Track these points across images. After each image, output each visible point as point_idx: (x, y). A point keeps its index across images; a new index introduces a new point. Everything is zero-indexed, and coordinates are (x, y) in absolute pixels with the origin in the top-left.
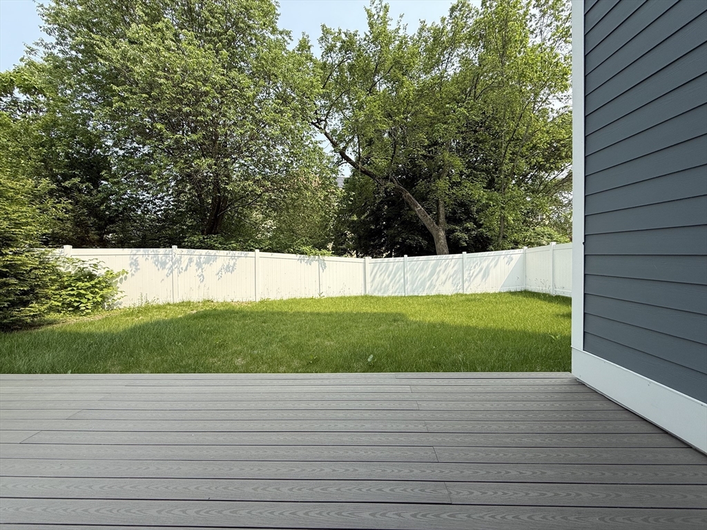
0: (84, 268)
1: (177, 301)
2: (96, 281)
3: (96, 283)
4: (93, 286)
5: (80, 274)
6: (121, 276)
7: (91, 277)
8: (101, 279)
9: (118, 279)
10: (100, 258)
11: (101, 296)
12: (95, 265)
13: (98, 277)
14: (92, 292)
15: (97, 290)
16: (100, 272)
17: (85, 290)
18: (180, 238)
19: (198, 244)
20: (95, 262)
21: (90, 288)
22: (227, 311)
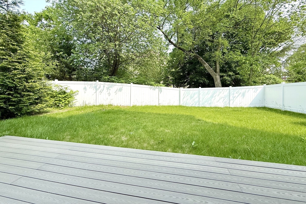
0: (62, 89)
1: (98, 104)
2: (66, 95)
3: (66, 96)
4: (65, 97)
5: (60, 91)
6: (76, 93)
7: (65, 93)
8: (68, 94)
9: (75, 94)
10: (68, 85)
11: (68, 101)
12: (66, 88)
13: (68, 93)
14: (64, 99)
15: (66, 98)
16: (68, 91)
17: (62, 98)
18: (100, 78)
19: (107, 80)
20: (66, 87)
21: (64, 97)
22: (118, 111)
